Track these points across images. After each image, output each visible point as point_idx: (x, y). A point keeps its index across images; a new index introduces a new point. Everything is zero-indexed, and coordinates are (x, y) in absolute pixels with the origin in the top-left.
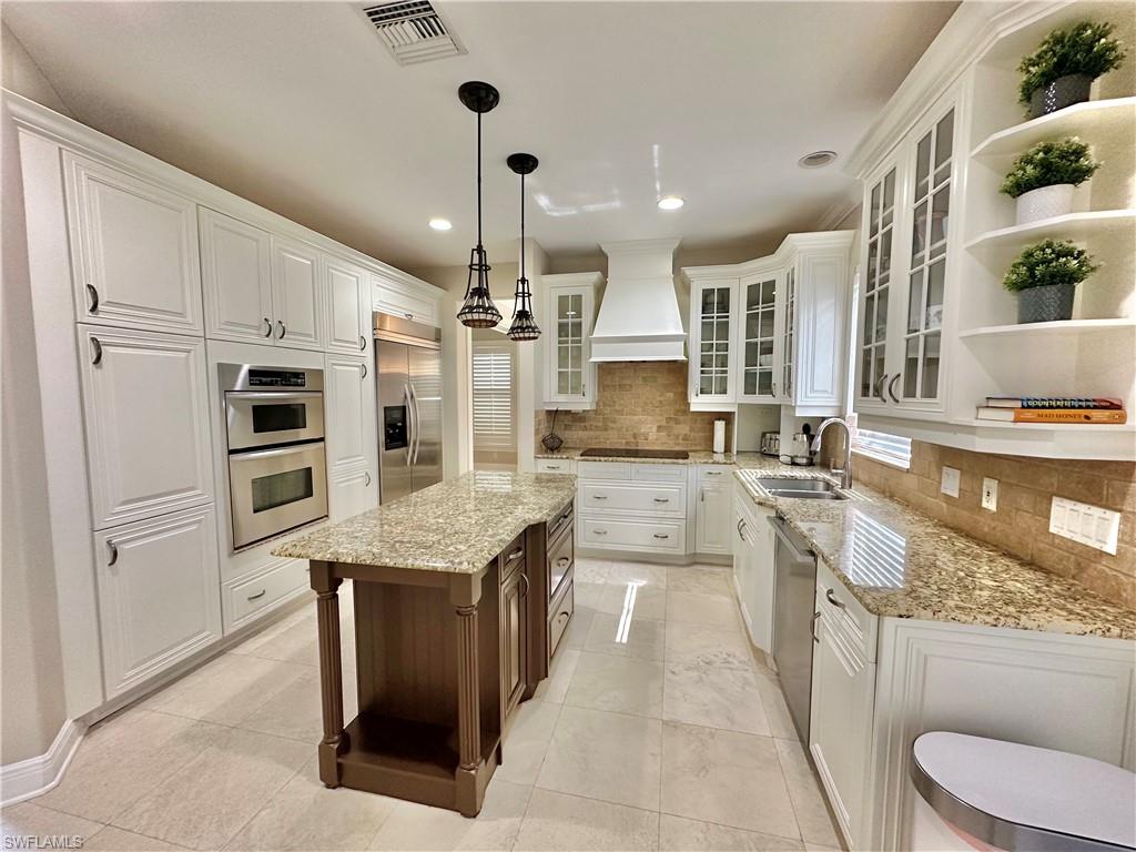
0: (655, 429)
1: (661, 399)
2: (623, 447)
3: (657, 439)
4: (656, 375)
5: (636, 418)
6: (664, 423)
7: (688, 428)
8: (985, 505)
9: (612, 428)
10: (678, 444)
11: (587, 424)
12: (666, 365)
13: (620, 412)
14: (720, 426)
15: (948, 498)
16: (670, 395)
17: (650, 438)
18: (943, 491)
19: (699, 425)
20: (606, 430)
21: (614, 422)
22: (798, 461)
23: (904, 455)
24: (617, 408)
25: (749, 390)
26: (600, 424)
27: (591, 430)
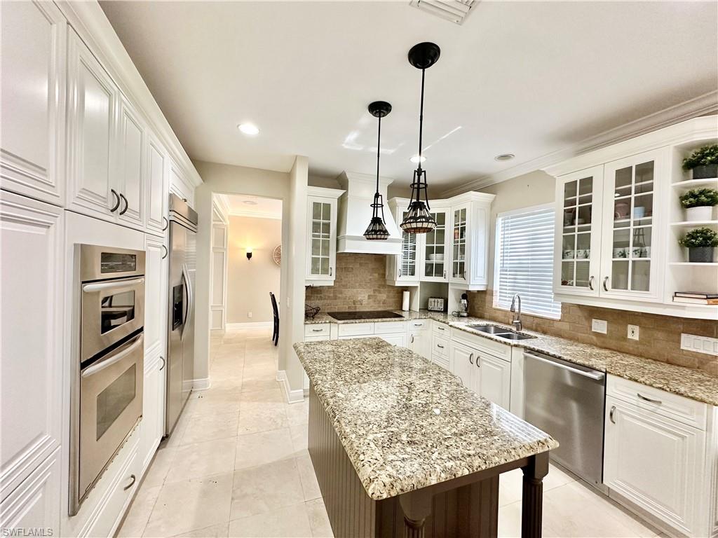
0: (367, 297)
1: (371, 277)
2: (347, 311)
3: (368, 304)
4: (367, 262)
5: (355, 290)
6: (372, 293)
7: (385, 296)
8: (630, 336)
9: (339, 297)
10: (380, 307)
11: (322, 295)
12: (374, 256)
13: (345, 286)
14: (407, 294)
15: (597, 334)
16: (376, 275)
17: (364, 303)
18: (593, 330)
19: (391, 294)
20: (336, 299)
21: (341, 293)
22: (462, 314)
23: (557, 313)
24: (343, 283)
25: (428, 273)
26: (332, 295)
27: (325, 299)
